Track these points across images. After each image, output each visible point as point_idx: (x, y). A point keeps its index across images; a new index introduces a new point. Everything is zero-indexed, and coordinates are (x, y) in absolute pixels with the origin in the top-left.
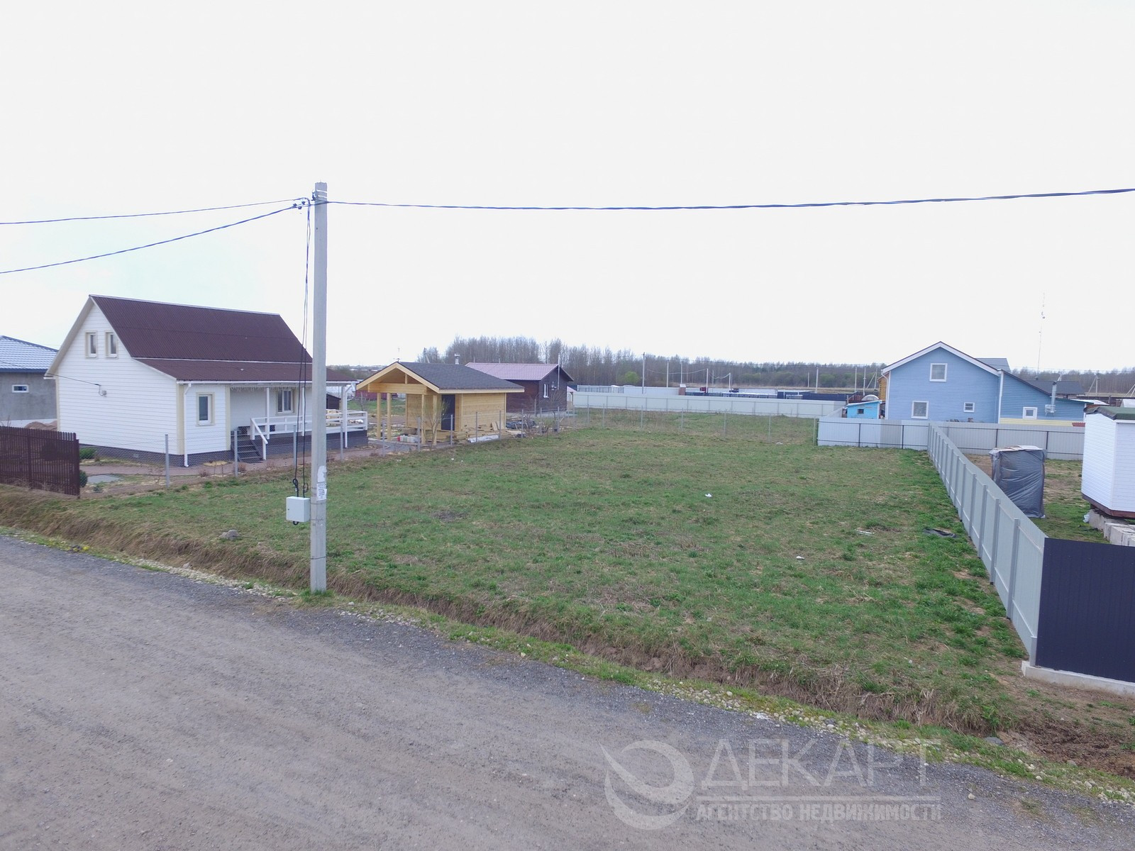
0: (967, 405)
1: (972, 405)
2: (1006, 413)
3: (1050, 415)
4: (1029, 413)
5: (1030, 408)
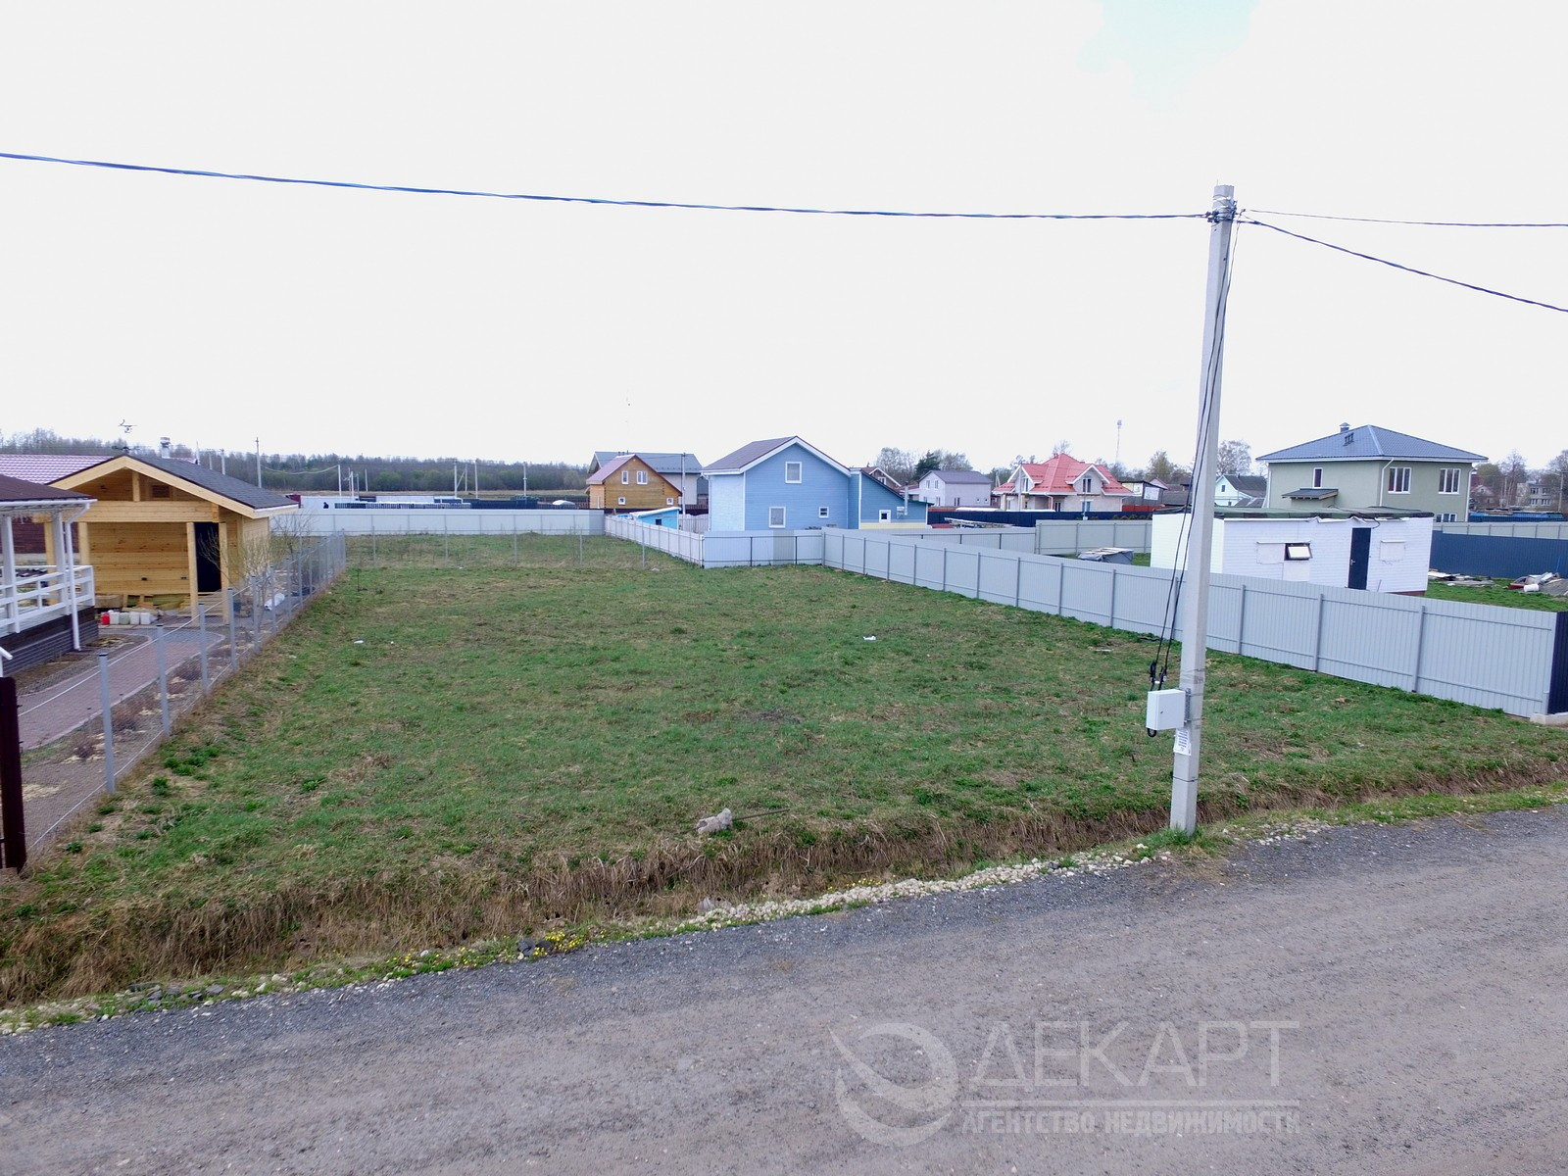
0: (822, 510)
1: (826, 510)
2: (865, 517)
3: (902, 518)
4: (884, 516)
5: (884, 511)
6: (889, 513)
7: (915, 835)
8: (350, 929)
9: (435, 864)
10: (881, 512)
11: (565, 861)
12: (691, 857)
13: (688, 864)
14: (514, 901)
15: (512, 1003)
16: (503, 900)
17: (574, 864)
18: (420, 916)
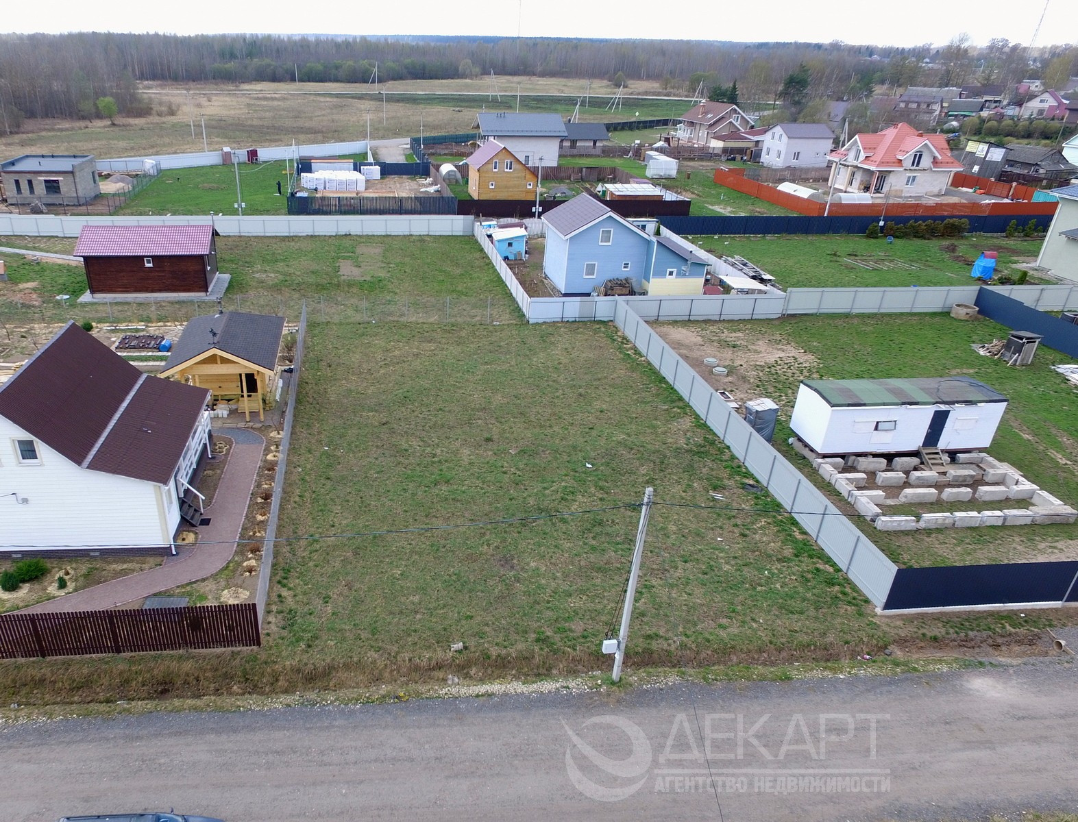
0: (625, 264)
1: (627, 264)
2: (656, 274)
3: (684, 276)
4: (671, 274)
5: (671, 270)
6: (675, 271)
7: (526, 658)
8: (346, 675)
9: (369, 655)
10: (669, 270)
11: (407, 658)
12: (447, 660)
13: (446, 663)
14: (392, 671)
15: (389, 719)
16: (388, 670)
17: (410, 660)
18: (365, 673)
